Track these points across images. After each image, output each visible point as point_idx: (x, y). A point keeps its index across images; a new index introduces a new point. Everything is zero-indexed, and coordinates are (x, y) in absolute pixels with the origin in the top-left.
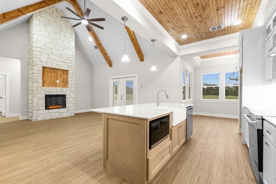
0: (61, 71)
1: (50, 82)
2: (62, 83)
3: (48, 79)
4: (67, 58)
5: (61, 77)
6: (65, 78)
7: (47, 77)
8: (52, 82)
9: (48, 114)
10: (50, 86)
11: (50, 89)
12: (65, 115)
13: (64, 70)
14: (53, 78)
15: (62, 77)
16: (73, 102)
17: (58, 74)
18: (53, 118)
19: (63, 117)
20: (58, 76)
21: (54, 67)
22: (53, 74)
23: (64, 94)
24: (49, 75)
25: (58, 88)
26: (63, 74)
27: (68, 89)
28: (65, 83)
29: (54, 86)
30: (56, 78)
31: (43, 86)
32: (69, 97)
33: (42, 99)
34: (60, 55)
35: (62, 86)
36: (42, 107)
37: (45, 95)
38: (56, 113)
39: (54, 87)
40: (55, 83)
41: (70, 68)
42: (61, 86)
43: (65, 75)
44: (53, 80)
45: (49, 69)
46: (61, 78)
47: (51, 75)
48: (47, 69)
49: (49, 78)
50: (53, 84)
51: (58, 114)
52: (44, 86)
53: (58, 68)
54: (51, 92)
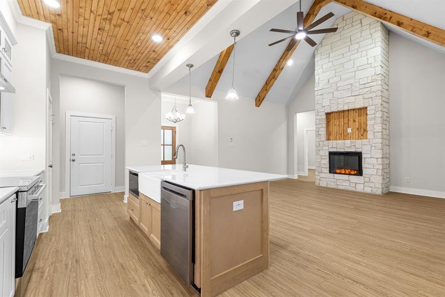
0: (355, 112)
1: (338, 133)
2: (357, 132)
3: (334, 129)
4: (363, 86)
5: (354, 121)
6: (362, 122)
7: (333, 125)
8: (340, 132)
9: (332, 180)
10: (338, 138)
11: (335, 143)
12: (360, 188)
13: (360, 109)
14: (342, 126)
15: (357, 120)
16: (377, 167)
17: (349, 119)
18: (341, 187)
19: (357, 190)
20: (349, 122)
21: (341, 108)
22: (343, 119)
23: (358, 150)
24: (336, 123)
25: (346, 141)
26: (359, 116)
27: (364, 141)
28: (362, 132)
29: (344, 138)
30: (347, 125)
31: (328, 139)
32: (369, 156)
33: (325, 158)
34: (349, 86)
35: (357, 137)
36: (325, 169)
37: (329, 152)
38: (344, 181)
39: (344, 140)
40: (345, 133)
41: (371, 102)
42: (354, 137)
43: (362, 117)
44: (341, 129)
45: (336, 114)
46: (354, 124)
47: (339, 123)
48: (334, 114)
49: (335, 127)
50: (343, 136)
51: (347, 184)
52: (330, 140)
53: (346, 108)
54: (337, 148)
